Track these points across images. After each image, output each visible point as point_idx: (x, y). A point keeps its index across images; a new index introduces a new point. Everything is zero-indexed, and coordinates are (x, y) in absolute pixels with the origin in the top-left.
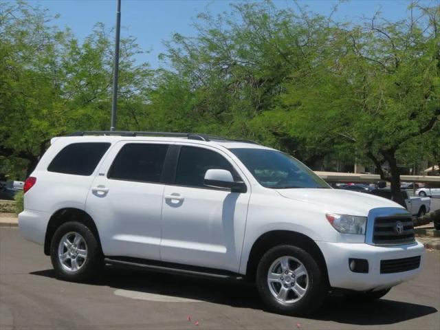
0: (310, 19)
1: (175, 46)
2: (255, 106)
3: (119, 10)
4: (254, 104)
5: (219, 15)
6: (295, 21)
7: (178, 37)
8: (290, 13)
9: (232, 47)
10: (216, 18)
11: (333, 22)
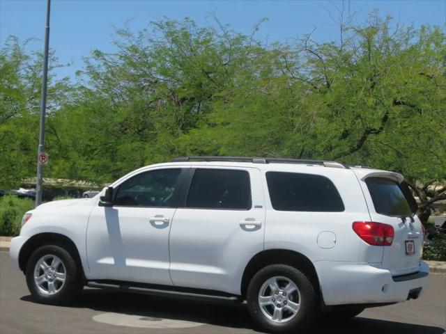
0: (232, 37)
1: (95, 63)
2: (179, 124)
3: (48, 24)
4: (178, 122)
5: (140, 33)
6: (216, 40)
7: (98, 54)
8: (211, 31)
9: (154, 65)
10: (137, 35)
11: (255, 41)
